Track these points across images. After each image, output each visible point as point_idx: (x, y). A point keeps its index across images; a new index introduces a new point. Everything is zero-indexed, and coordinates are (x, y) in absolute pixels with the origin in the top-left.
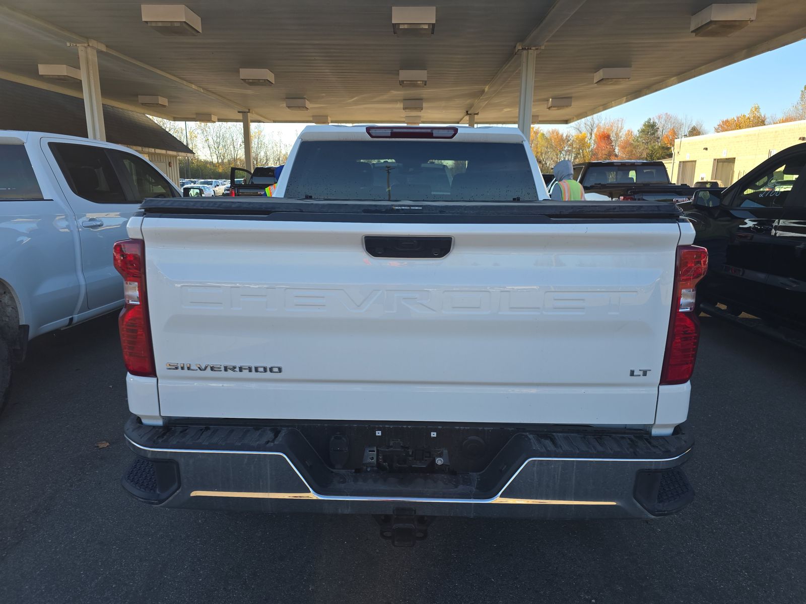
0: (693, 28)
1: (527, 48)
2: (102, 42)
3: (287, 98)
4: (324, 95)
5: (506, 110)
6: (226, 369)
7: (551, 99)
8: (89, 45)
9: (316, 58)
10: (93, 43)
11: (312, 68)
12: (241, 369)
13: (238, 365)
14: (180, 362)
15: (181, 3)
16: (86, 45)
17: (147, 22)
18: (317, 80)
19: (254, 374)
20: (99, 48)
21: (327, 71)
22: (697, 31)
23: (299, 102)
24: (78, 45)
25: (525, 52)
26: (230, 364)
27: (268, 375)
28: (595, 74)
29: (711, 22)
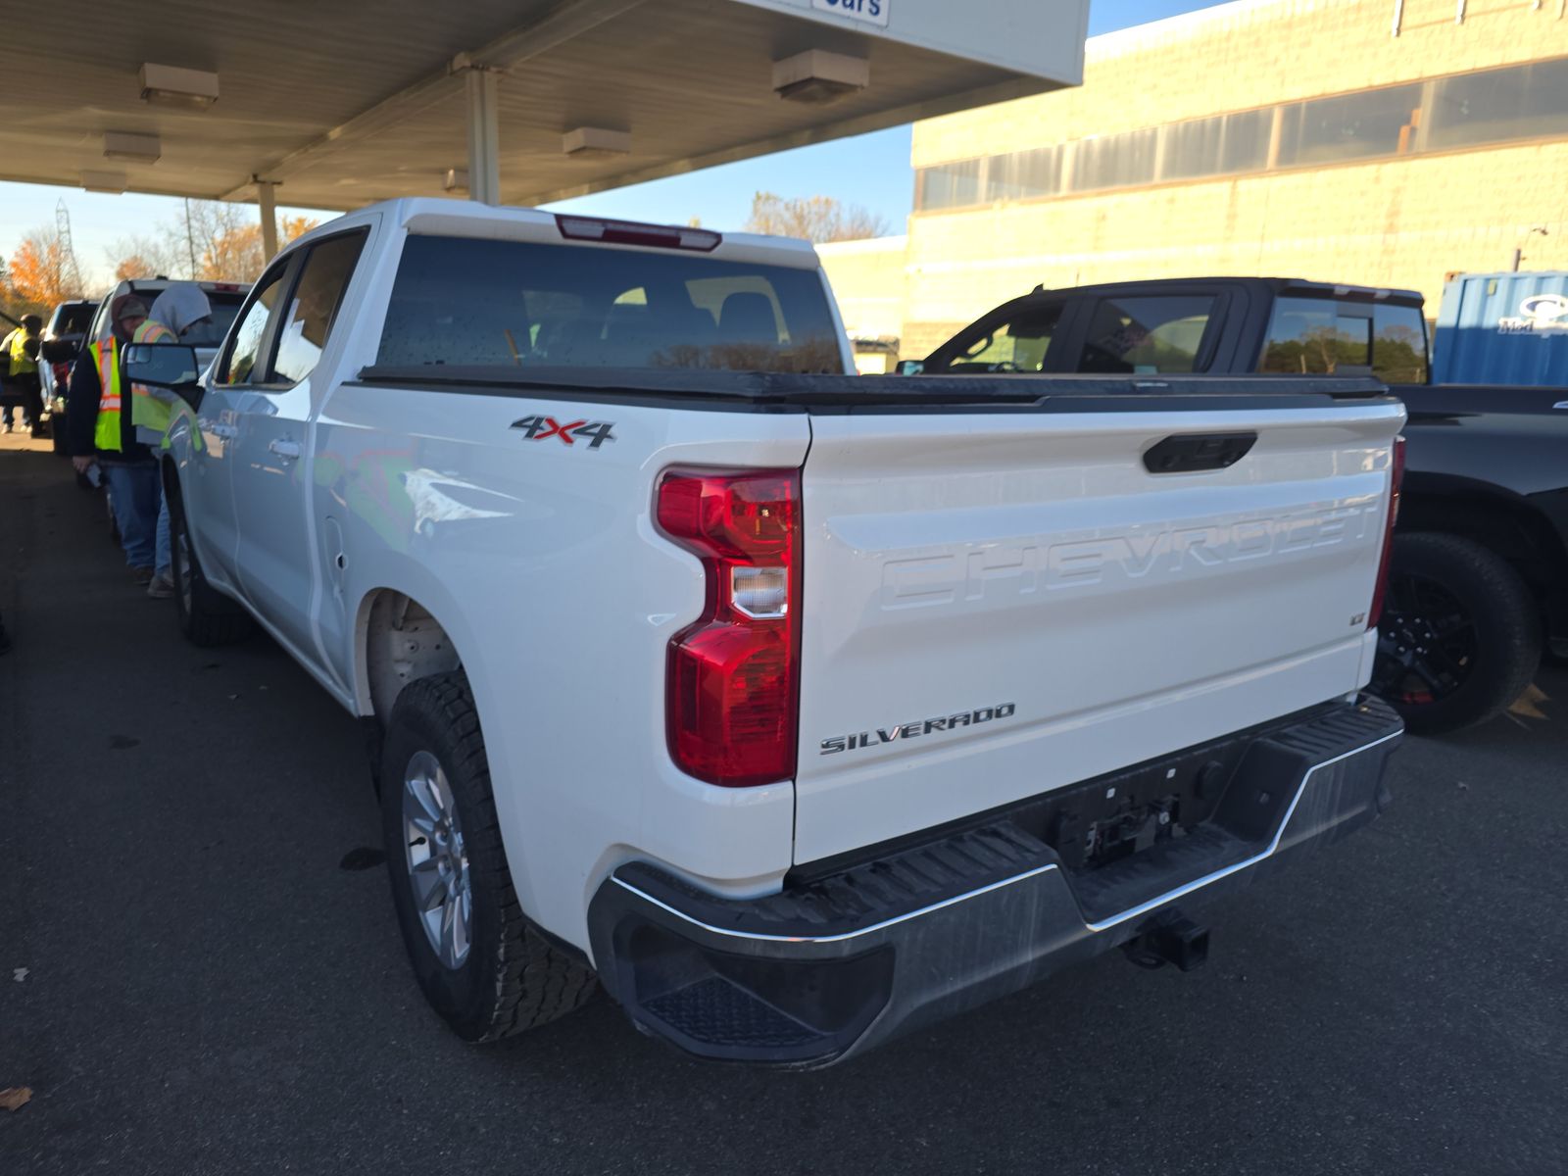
0: (778, 83)
1: (481, 66)
5: (345, 182)
6: (928, 727)
7: (451, 172)
12: (952, 723)
13: (948, 717)
14: (844, 733)
19: (973, 728)
22: (786, 90)
25: (475, 74)
26: (933, 716)
27: (995, 722)
28: (564, 136)
29: (812, 80)
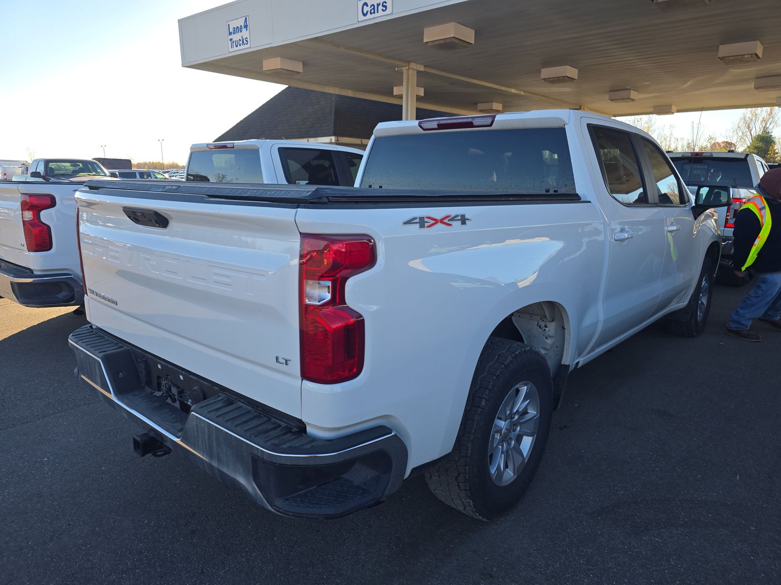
2: (420, 64)
3: (611, 91)
4: (648, 83)
8: (409, 68)
9: (610, 47)
10: (413, 65)
11: (612, 58)
15: (450, 21)
16: (407, 68)
17: (427, 43)
18: (628, 69)
20: (417, 69)
21: (632, 58)
23: (623, 94)
24: (402, 69)
